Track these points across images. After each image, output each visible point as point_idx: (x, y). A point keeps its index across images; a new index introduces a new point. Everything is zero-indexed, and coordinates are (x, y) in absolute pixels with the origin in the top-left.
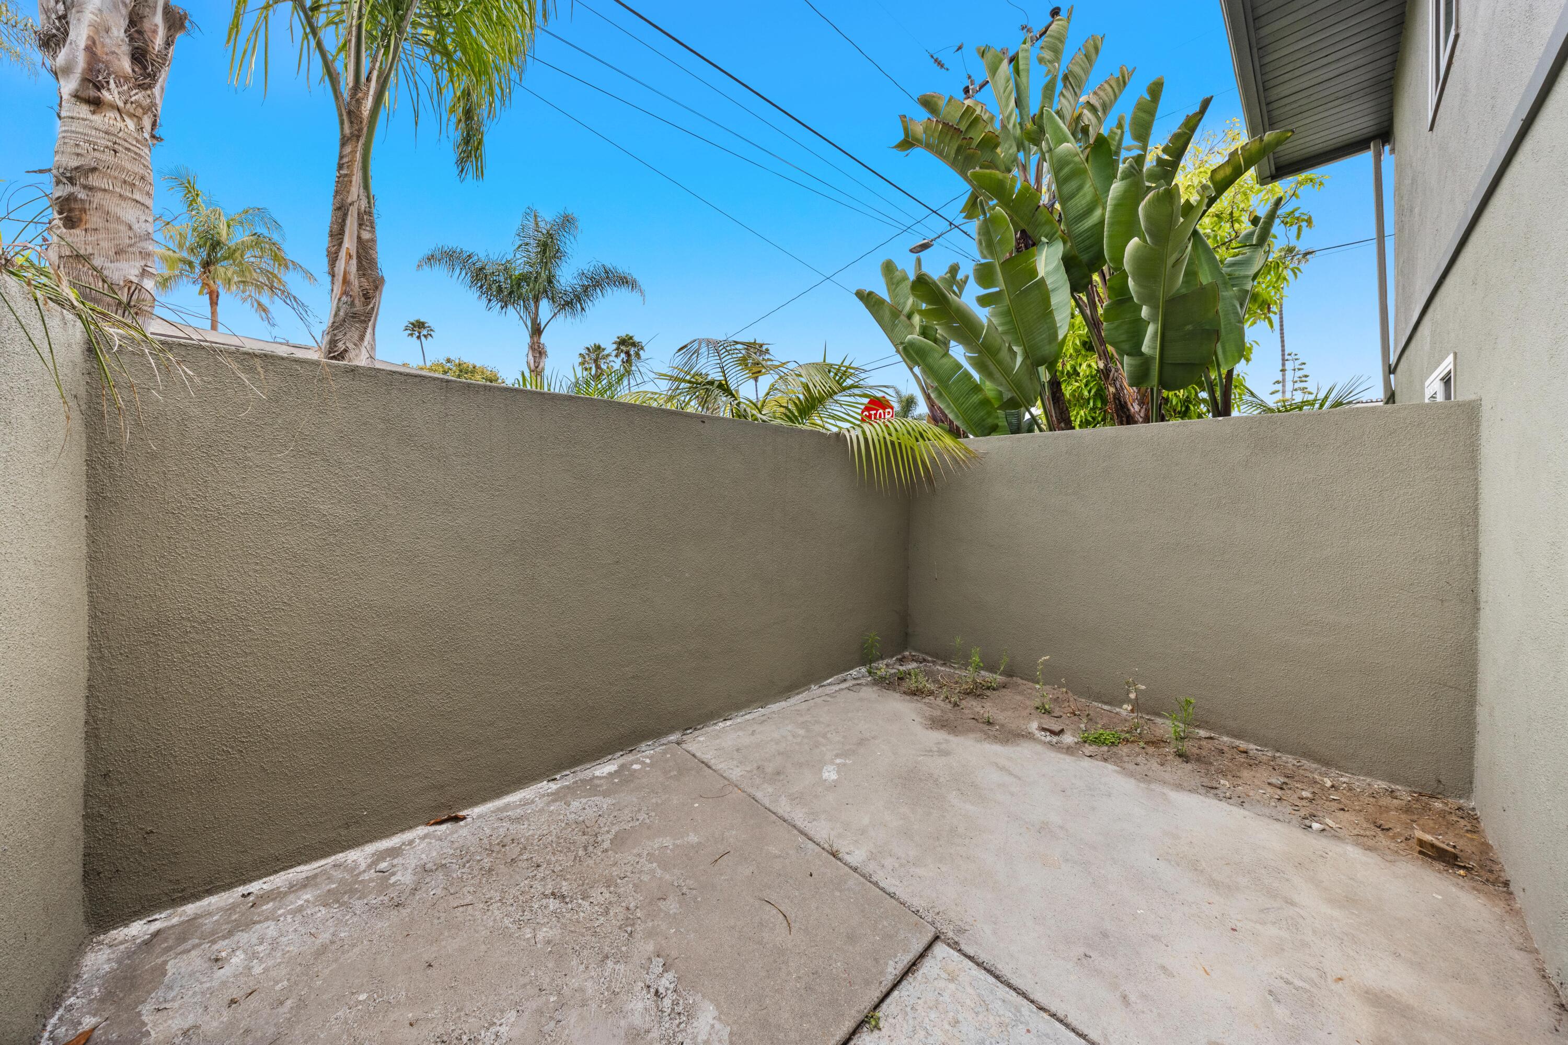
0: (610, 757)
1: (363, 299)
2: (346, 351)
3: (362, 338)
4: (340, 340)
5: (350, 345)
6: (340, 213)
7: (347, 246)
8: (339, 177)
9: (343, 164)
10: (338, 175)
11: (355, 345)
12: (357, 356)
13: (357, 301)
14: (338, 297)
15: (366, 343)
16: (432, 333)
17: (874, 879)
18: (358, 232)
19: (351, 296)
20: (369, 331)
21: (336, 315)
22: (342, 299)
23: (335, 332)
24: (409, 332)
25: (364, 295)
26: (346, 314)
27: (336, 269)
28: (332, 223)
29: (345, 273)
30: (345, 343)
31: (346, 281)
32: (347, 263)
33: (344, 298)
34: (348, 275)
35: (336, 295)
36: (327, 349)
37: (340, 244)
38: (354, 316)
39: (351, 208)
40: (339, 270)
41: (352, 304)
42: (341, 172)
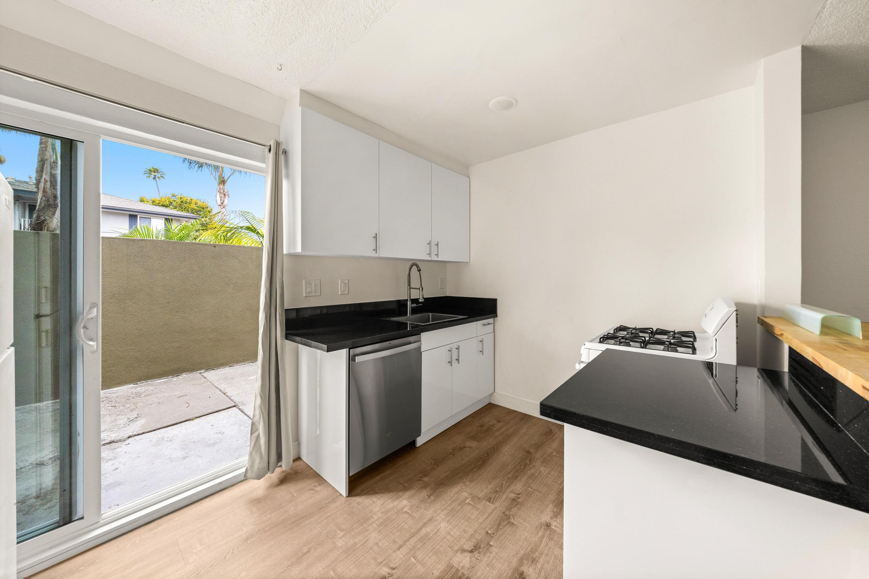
0: (166, 377)
2: (45, 220)
4: (42, 216)
5: (47, 218)
6: (42, 163)
7: (44, 177)
8: (40, 148)
9: (42, 142)
10: (40, 147)
12: (51, 222)
13: (50, 200)
14: (41, 198)
16: (164, 176)
17: (232, 398)
18: (50, 171)
19: (47, 197)
21: (40, 205)
22: (43, 199)
23: (39, 213)
24: (148, 175)
25: (54, 197)
26: (45, 205)
27: (40, 186)
28: (37, 167)
29: (44, 188)
30: (44, 217)
31: (44, 191)
32: (45, 184)
33: (44, 198)
34: (45, 189)
35: (40, 197)
36: (35, 220)
37: (41, 176)
38: (49, 206)
39: (46, 161)
40: (41, 186)
41: (48, 201)
42: (41, 146)
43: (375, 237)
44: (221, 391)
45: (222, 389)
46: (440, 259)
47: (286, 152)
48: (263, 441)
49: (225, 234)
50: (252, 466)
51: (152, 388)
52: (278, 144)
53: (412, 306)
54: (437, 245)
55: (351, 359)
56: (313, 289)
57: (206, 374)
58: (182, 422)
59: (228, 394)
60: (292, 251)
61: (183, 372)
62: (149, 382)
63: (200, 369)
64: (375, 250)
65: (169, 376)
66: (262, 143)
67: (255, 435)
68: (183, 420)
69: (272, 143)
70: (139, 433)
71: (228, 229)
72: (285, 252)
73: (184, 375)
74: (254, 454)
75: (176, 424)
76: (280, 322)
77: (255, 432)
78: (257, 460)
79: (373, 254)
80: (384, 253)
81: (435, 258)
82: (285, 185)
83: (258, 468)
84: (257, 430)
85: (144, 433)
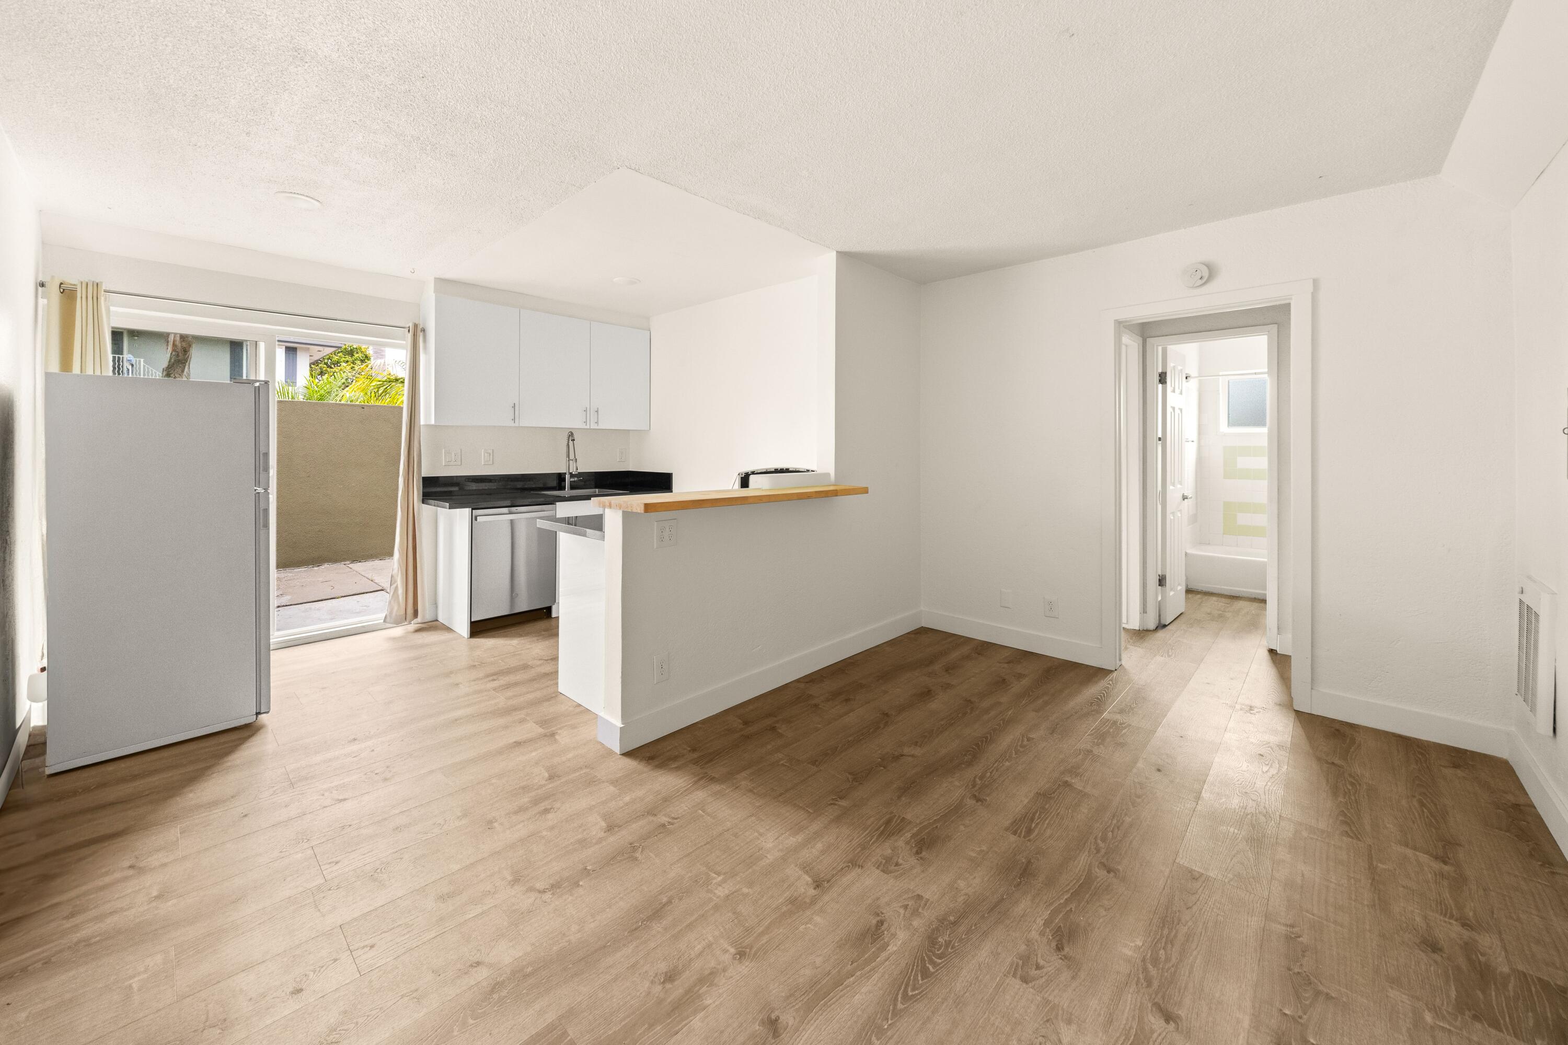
0: (306, 566)
1: (183, 352)
3: (183, 371)
11: (180, 375)
13: (180, 354)
15: (185, 373)
17: (379, 584)
20: (187, 367)
21: (170, 361)
26: (175, 361)
29: (174, 341)
31: (174, 345)
33: (174, 353)
38: (179, 361)
41: (178, 355)
43: (514, 407)
44: (368, 579)
45: (370, 577)
46: (601, 426)
47: (424, 331)
48: (401, 591)
49: (376, 390)
50: (391, 613)
51: (291, 574)
52: (416, 326)
53: (571, 480)
54: (597, 411)
55: (473, 519)
56: (453, 457)
57: (351, 566)
58: (328, 599)
59: (376, 581)
60: (428, 423)
61: (325, 562)
62: (288, 570)
63: (344, 560)
64: (514, 420)
65: (308, 565)
66: (401, 325)
67: (394, 586)
68: (329, 597)
69: (411, 325)
70: (288, 604)
71: (379, 383)
72: (422, 423)
73: (326, 565)
74: (392, 602)
75: (322, 600)
76: (417, 489)
77: (394, 583)
78: (396, 608)
79: (512, 424)
80: (525, 422)
81: (594, 426)
82: (422, 358)
83: (396, 615)
84: (396, 582)
85: (291, 605)
